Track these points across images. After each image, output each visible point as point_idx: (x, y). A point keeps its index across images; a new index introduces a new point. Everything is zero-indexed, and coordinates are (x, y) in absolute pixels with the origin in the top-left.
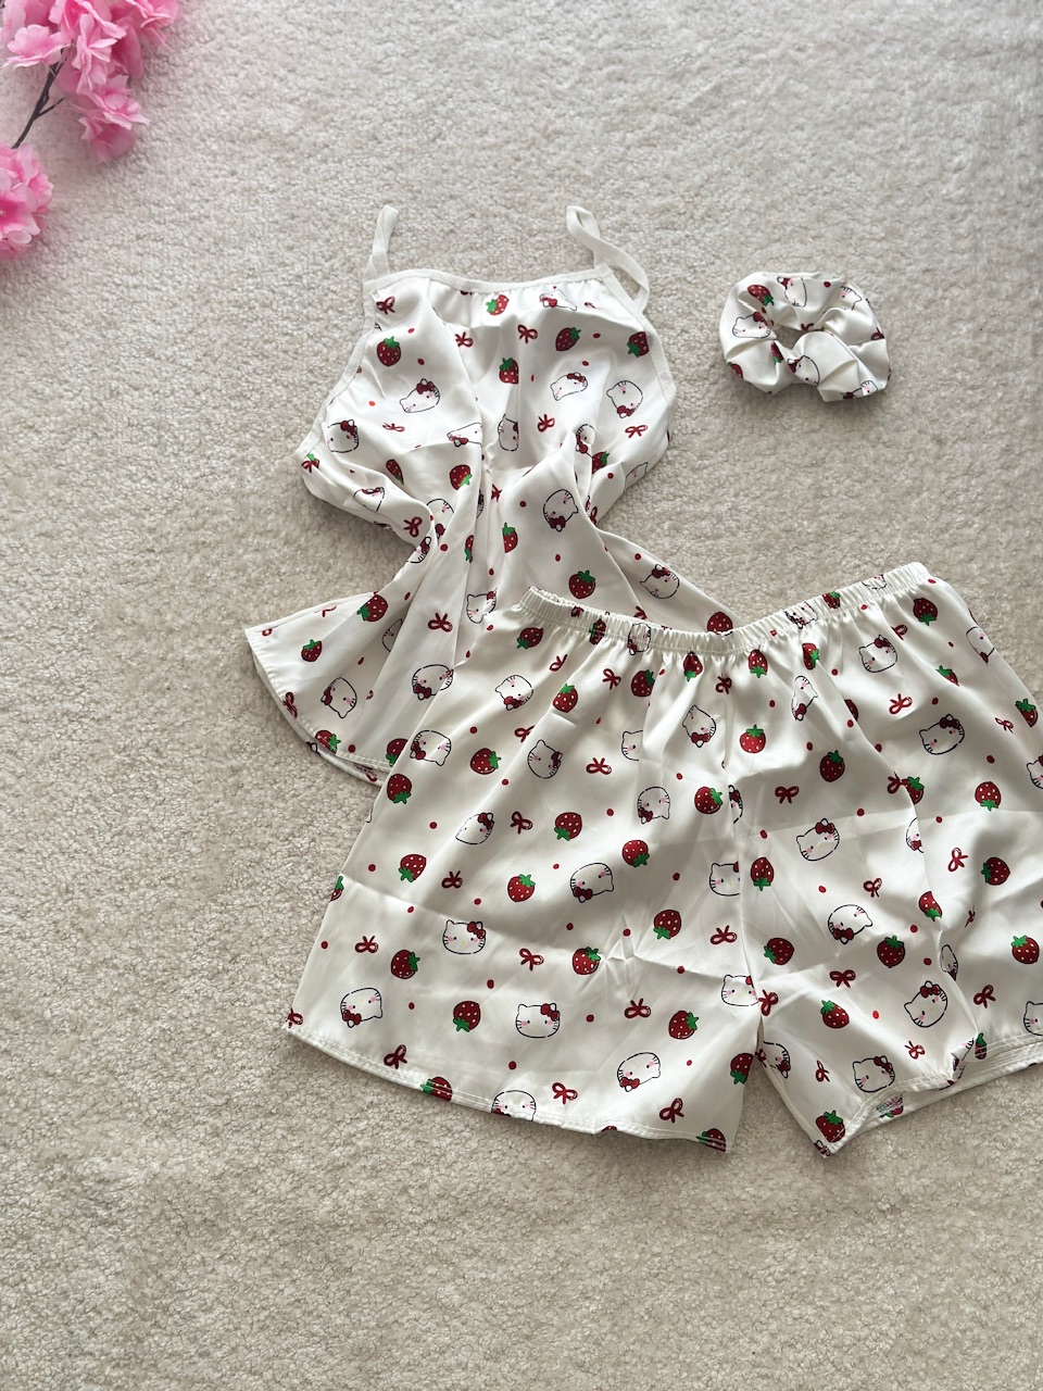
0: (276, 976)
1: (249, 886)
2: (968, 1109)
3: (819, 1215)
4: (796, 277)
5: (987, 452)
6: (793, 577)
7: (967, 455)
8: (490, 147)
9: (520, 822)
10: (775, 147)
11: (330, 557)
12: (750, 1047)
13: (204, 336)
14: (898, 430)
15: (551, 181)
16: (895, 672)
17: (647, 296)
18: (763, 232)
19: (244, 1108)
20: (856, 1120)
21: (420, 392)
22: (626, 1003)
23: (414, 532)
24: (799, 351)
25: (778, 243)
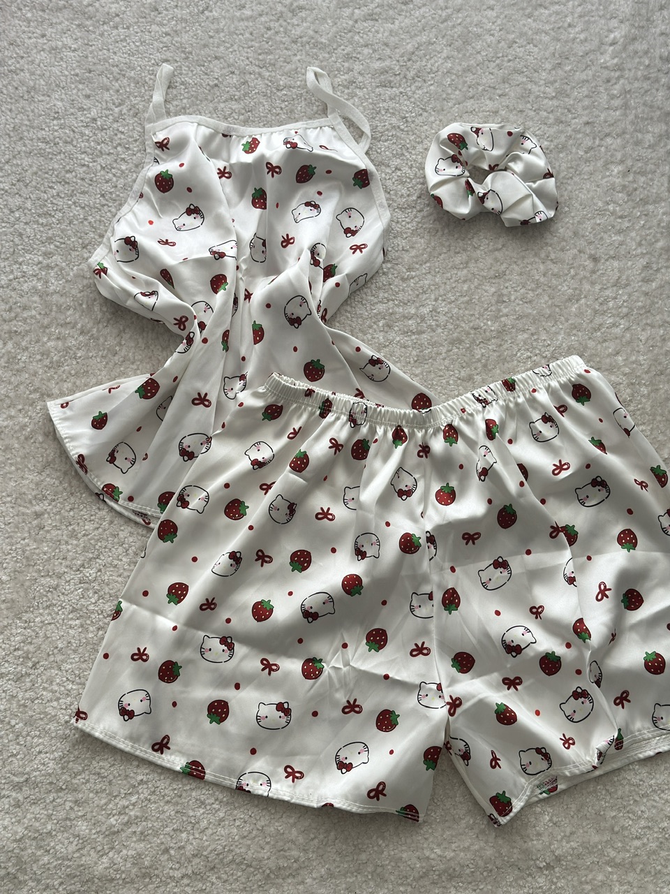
0: (68, 679)
1: (48, 607)
2: (607, 788)
3: (491, 871)
4: (486, 127)
5: (631, 268)
6: (479, 365)
7: (616, 270)
8: (247, 19)
9: (263, 558)
10: (471, 23)
11: (116, 345)
12: (440, 740)
13: (18, 165)
14: (562, 250)
15: (295, 46)
16: (557, 442)
17: (369, 140)
18: (460, 90)
19: (40, 785)
20: (521, 799)
21: (189, 215)
22: (344, 702)
23: (182, 327)
24: (487, 186)
25: (472, 100)
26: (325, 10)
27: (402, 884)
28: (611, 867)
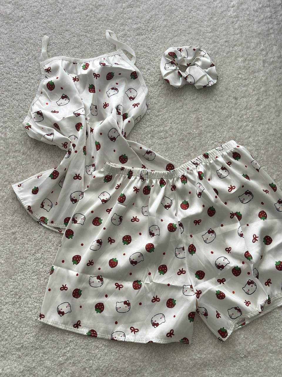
0: (34, 302)
1: (22, 272)
2: (266, 320)
3: (222, 361)
4: (184, 48)
5: (251, 101)
6: (192, 149)
7: (245, 102)
8: (78, 13)
9: (111, 241)
10: (172, 4)
11: (38, 158)
12: (194, 309)
14: (222, 96)
15: (99, 22)
16: (229, 178)
17: (135, 59)
18: (171, 33)
19: (28, 348)
20: (231, 330)
21: (63, 99)
22: (152, 298)
23: (66, 147)
24: (187, 73)
25: (177, 37)
26: (110, 5)
27: (185, 371)
28: (271, 353)
